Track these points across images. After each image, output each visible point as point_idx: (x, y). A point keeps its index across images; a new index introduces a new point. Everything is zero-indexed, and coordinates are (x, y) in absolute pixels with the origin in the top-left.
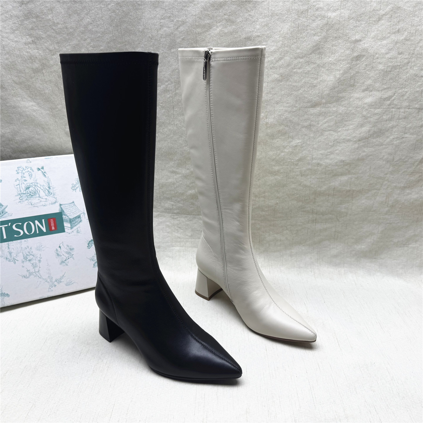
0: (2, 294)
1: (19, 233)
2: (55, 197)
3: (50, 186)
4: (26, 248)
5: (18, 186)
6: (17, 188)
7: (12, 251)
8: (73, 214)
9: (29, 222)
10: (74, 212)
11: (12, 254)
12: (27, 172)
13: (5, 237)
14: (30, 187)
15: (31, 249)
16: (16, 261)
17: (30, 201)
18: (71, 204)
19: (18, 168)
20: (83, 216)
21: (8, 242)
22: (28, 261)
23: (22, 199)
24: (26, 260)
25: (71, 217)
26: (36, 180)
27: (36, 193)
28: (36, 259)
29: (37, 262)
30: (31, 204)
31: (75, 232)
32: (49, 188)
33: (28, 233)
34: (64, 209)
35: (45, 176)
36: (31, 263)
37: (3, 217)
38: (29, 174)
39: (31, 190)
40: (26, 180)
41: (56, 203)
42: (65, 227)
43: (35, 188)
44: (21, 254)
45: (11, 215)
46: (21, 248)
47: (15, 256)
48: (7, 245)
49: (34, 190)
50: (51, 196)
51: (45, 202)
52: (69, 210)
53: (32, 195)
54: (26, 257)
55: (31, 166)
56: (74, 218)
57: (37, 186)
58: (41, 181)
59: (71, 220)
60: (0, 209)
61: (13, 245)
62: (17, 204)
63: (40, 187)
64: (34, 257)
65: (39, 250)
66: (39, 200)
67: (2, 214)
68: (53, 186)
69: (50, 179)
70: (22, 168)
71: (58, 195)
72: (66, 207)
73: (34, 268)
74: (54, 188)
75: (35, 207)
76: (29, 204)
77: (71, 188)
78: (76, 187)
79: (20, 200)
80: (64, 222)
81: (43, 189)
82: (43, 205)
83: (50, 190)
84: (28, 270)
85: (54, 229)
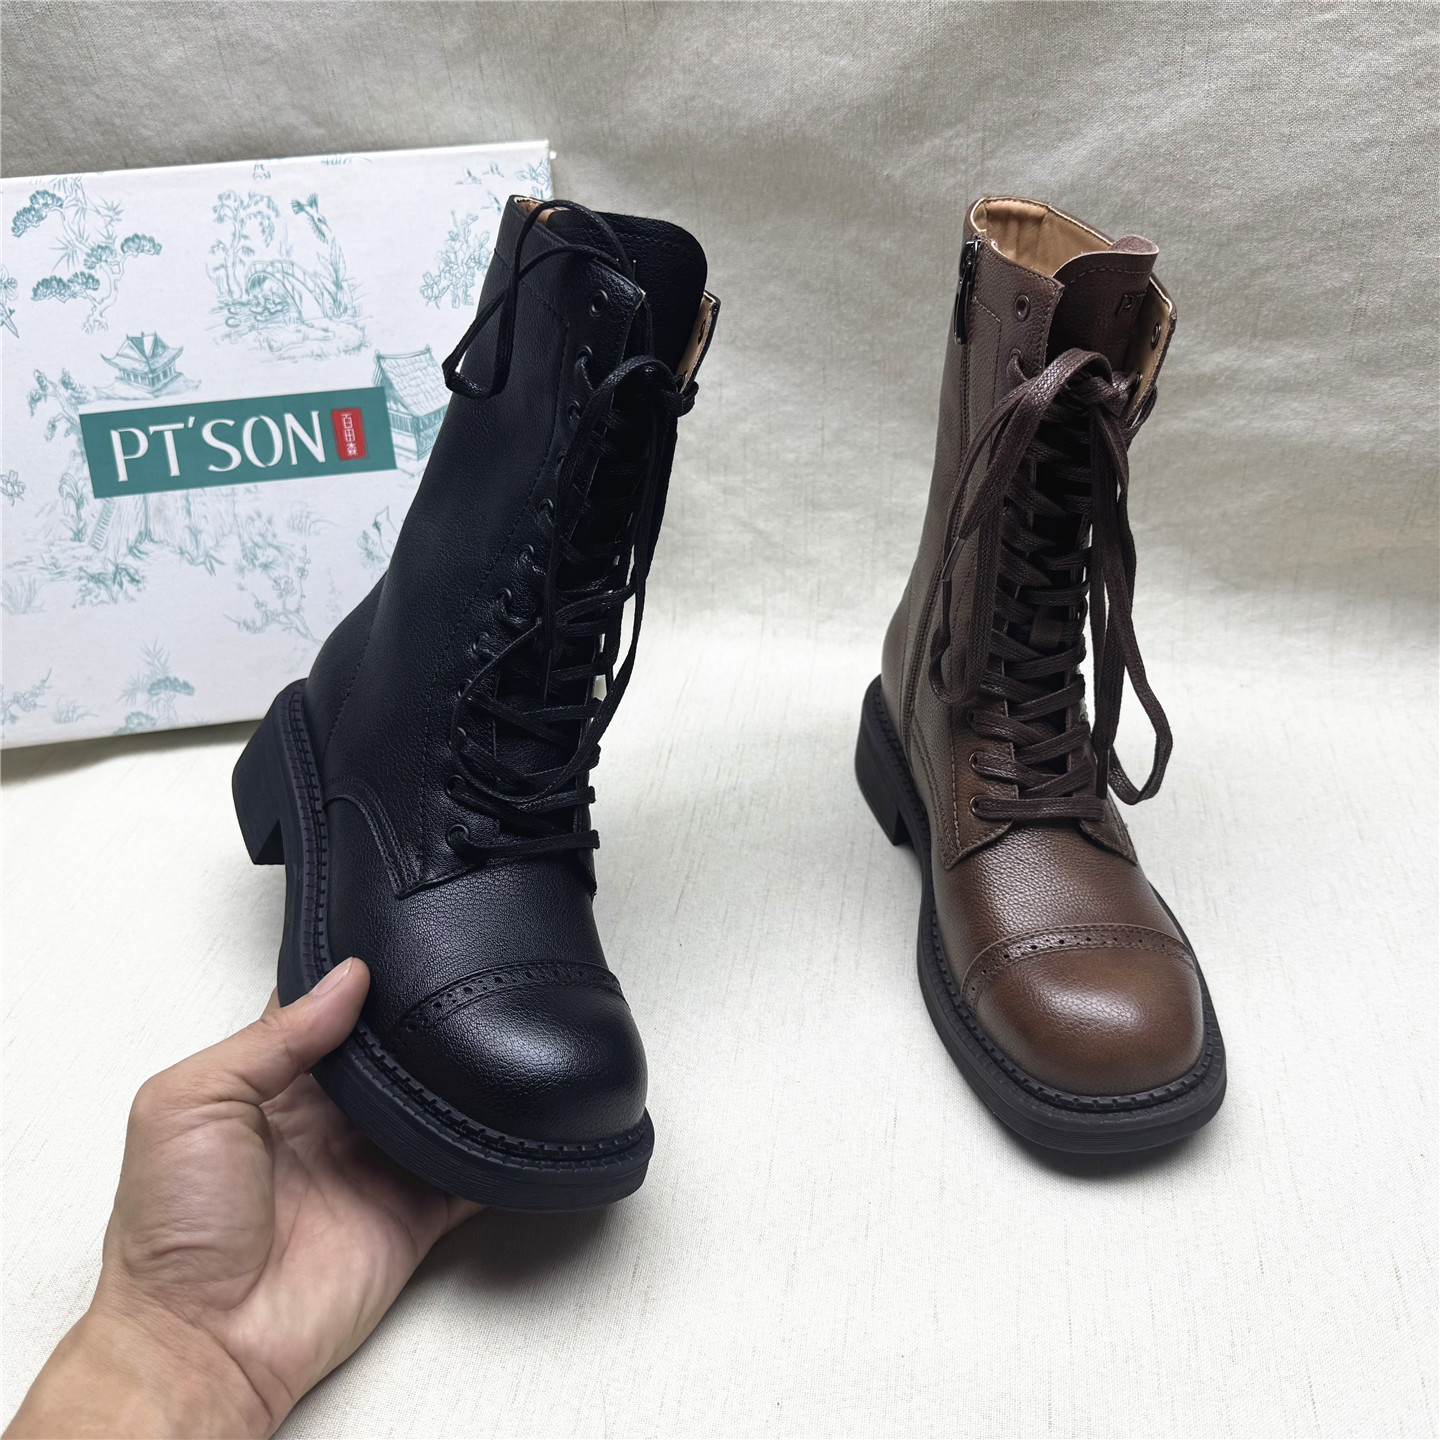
0: (168, 683)
1: (226, 458)
2: (360, 324)
3: (341, 278)
4: (253, 520)
5: (222, 272)
6: (218, 280)
7: (202, 525)
8: (424, 398)
9: (261, 420)
10: (429, 389)
11: (203, 537)
12: (255, 216)
13: (175, 471)
14: (265, 279)
15: (270, 522)
16: (214, 562)
17: (265, 333)
18: (417, 357)
19: (220, 198)
21: (184, 492)
22: (258, 571)
23: (237, 326)
24: (254, 565)
25: (420, 412)
26: (288, 252)
27: (286, 302)
28: (290, 563)
29: (293, 575)
30: (271, 347)
32: (338, 285)
33: (257, 462)
34: (391, 376)
35: (323, 235)
36: (270, 578)
37: (168, 394)
38: (261, 224)
39: (271, 290)
40: (253, 248)
41: (363, 349)
42: (396, 450)
43: (283, 284)
44: (234, 540)
45: (197, 387)
46: (235, 515)
47: (210, 543)
48: (183, 502)
49: (282, 292)
50: (345, 318)
51: (320, 340)
52: (413, 383)
53: (273, 311)
54: (251, 553)
55: (268, 194)
56: (430, 414)
57: (293, 276)
58: (308, 252)
59: (420, 422)
60: (156, 359)
61: (204, 504)
62: (218, 344)
63: (302, 280)
64: (282, 556)
65: (301, 530)
66: (299, 331)
67: (163, 381)
68: (353, 278)
69: (340, 250)
70: (235, 200)
71: (371, 317)
72: (402, 369)
73: (281, 596)
74: (353, 287)
75: (284, 359)
76: (261, 345)
77: (419, 291)
78: (441, 287)
79: (227, 329)
80: (393, 428)
81: (315, 291)
82: (315, 353)
83: (340, 296)
84: (261, 601)
85: (355, 451)
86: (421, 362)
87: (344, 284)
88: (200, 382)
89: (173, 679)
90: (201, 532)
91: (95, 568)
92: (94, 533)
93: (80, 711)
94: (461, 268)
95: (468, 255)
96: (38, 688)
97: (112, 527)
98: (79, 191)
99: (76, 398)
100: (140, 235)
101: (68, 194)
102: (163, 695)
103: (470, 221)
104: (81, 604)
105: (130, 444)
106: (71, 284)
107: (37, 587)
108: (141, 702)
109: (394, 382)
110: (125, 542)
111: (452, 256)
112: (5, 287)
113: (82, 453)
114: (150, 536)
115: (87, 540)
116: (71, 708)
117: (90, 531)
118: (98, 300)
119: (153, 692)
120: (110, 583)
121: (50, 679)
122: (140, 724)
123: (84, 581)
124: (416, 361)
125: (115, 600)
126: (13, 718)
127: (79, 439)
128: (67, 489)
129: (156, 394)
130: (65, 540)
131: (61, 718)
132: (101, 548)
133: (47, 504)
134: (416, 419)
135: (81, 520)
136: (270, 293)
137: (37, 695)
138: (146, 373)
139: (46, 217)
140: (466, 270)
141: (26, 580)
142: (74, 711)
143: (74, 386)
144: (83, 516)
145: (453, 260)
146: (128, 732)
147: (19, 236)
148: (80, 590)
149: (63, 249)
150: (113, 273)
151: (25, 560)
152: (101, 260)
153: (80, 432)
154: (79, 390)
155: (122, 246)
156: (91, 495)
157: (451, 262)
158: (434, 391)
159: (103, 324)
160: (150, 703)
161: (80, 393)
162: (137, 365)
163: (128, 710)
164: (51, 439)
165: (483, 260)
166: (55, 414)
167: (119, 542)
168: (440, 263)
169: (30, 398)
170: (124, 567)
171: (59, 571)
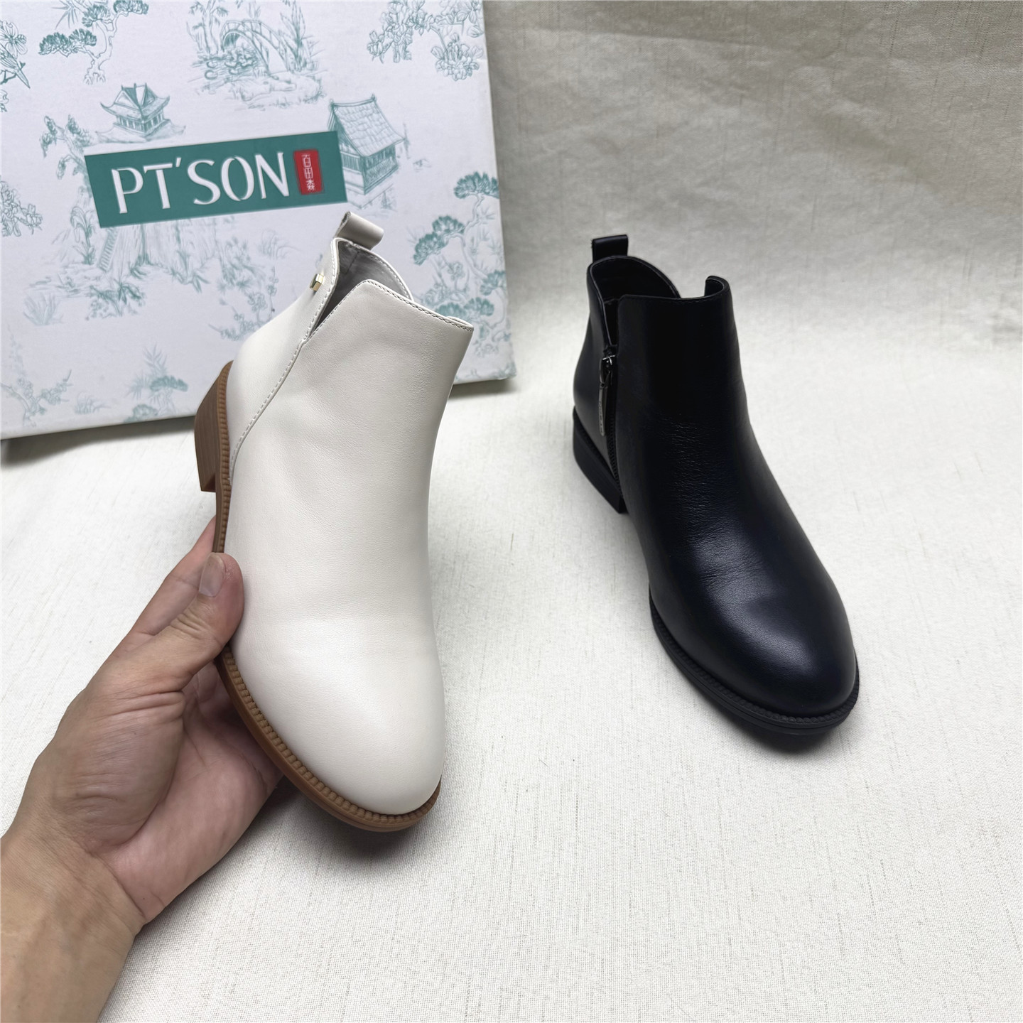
0: (166, 381)
1: (209, 193)
2: (317, 77)
3: (301, 35)
4: (231, 246)
5: (201, 28)
6: (197, 36)
7: (189, 249)
8: (370, 141)
9: (236, 160)
10: (374, 133)
11: (190, 260)
13: (166, 204)
14: (237, 36)
15: (245, 247)
16: (201, 282)
17: (238, 85)
18: (364, 106)
20: (401, 149)
21: (174, 222)
22: (236, 288)
23: (214, 78)
24: (232, 283)
25: (366, 152)
26: (256, 13)
27: (255, 57)
28: (262, 281)
29: (265, 292)
30: (243, 97)
31: (378, 203)
32: (299, 42)
33: (233, 197)
34: (343, 121)
36: (246, 294)
37: (159, 138)
39: (242, 47)
40: (226, 9)
41: (320, 98)
42: (347, 186)
43: (253, 42)
44: (216, 262)
45: (182, 131)
46: (216, 242)
47: (197, 265)
48: (174, 230)
49: (251, 48)
50: (305, 71)
51: (284, 91)
52: (361, 127)
53: (244, 65)
54: (230, 273)
56: (376, 154)
57: (261, 34)
58: (273, 14)
59: (367, 161)
60: (147, 108)
61: (191, 233)
62: (199, 94)
63: (269, 38)
64: (255, 276)
65: (270, 254)
66: (266, 83)
67: (154, 127)
68: (310, 37)
69: (300, 11)
71: (326, 70)
72: (352, 116)
73: (254, 309)
74: (312, 44)
75: (254, 107)
76: (235, 95)
77: (366, 47)
78: (384, 44)
79: (206, 81)
80: (345, 166)
81: (279, 47)
82: (280, 103)
83: (300, 52)
84: (239, 313)
85: (313, 187)
86: (367, 109)
87: (304, 42)
88: (185, 127)
89: (170, 378)
90: (189, 256)
91: (103, 286)
92: (102, 257)
93: (95, 404)
94: (401, 27)
95: (407, 16)
96: (61, 386)
97: (116, 251)
99: (81, 141)
102: (163, 390)
104: (93, 316)
105: (128, 181)
106: (72, 41)
107: (56, 303)
108: (145, 397)
109: (345, 127)
110: (127, 265)
111: (394, 16)
112: (16, 43)
113: (88, 188)
114: (147, 259)
115: (96, 263)
116: (89, 402)
117: (97, 255)
118: (96, 55)
119: (154, 388)
120: (116, 299)
121: (70, 378)
122: (145, 414)
123: (95, 298)
124: (364, 109)
125: (121, 313)
126: (42, 410)
127: (85, 177)
128: (77, 219)
129: (148, 137)
130: (77, 263)
131: (82, 409)
132: (107, 269)
133: (61, 233)
134: (363, 158)
135: (90, 246)
136: (241, 49)
137: (60, 391)
138: (139, 120)
140: (405, 29)
141: (47, 297)
142: (91, 404)
143: (79, 130)
144: (91, 243)
145: (395, 20)
146: (135, 420)
148: (92, 305)
149: (64, 8)
150: (108, 30)
151: (45, 280)
152: (97, 19)
153: (86, 170)
154: (84, 134)
155: (115, 6)
156: (97, 225)
157: (393, 23)
158: (378, 134)
159: (101, 76)
160: (152, 398)
161: (83, 137)
162: (131, 113)
163: (136, 402)
164: (61, 177)
165: (421, 20)
166: (64, 155)
167: (122, 264)
168: (384, 23)
169: (42, 141)
170: (127, 285)
171: (73, 289)
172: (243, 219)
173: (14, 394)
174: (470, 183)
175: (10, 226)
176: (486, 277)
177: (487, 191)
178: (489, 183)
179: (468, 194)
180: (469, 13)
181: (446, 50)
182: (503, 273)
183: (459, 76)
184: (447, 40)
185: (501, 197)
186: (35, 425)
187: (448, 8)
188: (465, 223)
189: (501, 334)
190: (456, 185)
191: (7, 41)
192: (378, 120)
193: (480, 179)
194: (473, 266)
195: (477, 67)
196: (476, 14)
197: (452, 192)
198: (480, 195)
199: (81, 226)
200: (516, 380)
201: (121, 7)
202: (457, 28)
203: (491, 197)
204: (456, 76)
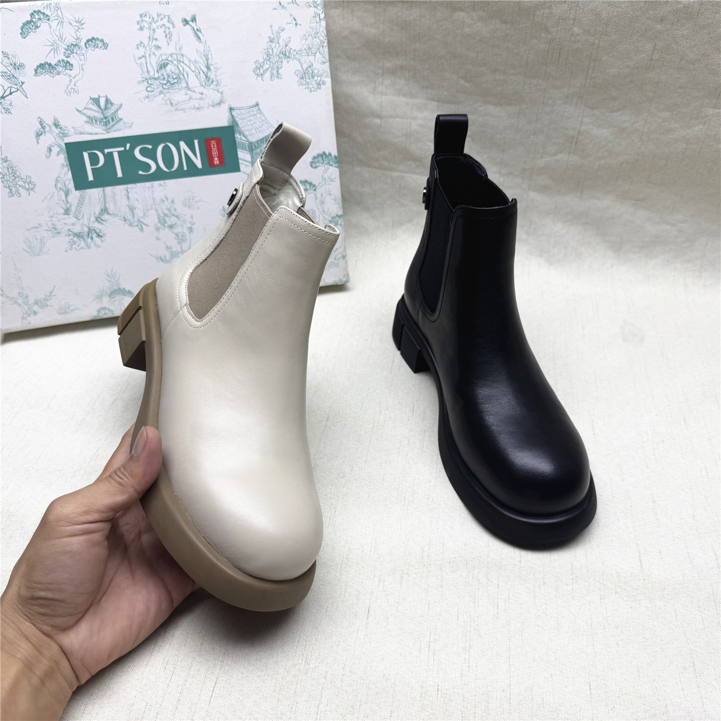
0: (120, 291)
1: (148, 167)
2: (220, 90)
3: (210, 63)
4: (163, 201)
5: (143, 59)
6: (141, 65)
7: (136, 204)
8: (255, 132)
9: (167, 145)
10: (258, 127)
11: (136, 211)
12: (161, 27)
13: (120, 174)
14: (167, 64)
15: (173, 202)
16: (143, 226)
17: (168, 95)
18: (251, 109)
19: (141, 16)
21: (125, 186)
22: (167, 229)
23: (152, 91)
24: (164, 226)
25: (253, 139)
26: (180, 49)
27: (180, 77)
28: (184, 224)
29: (186, 231)
30: (171, 104)
32: (208, 68)
33: (165, 169)
34: (237, 119)
35: (200, 39)
36: (173, 233)
37: (115, 131)
38: (165, 32)
39: (171, 71)
40: (160, 46)
41: (222, 104)
42: (240, 161)
43: (178, 67)
44: (153, 212)
46: (154, 199)
47: (141, 215)
48: (125, 192)
49: (177, 71)
50: (212, 86)
51: (199, 99)
52: (249, 123)
53: (172, 83)
54: (163, 219)
55: (168, 14)
56: (259, 140)
57: (183, 63)
58: (191, 50)
59: (253, 145)
60: (107, 111)
61: (136, 193)
62: (142, 102)
63: (189, 65)
64: (180, 221)
65: (189, 206)
66: (187, 94)
67: (112, 124)
68: (216, 64)
69: (209, 47)
70: (149, 18)
71: (227, 86)
72: (243, 116)
73: (179, 243)
74: (217, 69)
75: (179, 110)
76: (166, 102)
77: (252, 71)
78: (264, 69)
79: (147, 93)
80: (239, 148)
81: (195, 71)
82: (196, 107)
83: (209, 74)
84: (169, 246)
85: (218, 162)
86: (253, 111)
87: (212, 67)
88: (132, 124)
89: (122, 289)
90: (135, 208)
91: (77, 229)
92: (76, 210)
93: (72, 308)
94: (275, 58)
95: (279, 51)
96: (48, 296)
97: (86, 206)
98: (59, 11)
99: (62, 133)
100: (96, 38)
101: (52, 12)
102: (117, 298)
103: (280, 31)
104: (70, 249)
105: (94, 159)
106: (56, 67)
107: (45, 241)
108: (106, 302)
109: (239, 123)
110: (93, 216)
111: (271, 51)
112: (18, 68)
113: (67, 165)
114: (107, 211)
115: (72, 214)
116: (67, 306)
117: (73, 209)
118: (73, 76)
119: (112, 296)
120: (86, 237)
121: (55, 291)
122: (105, 314)
123: (72, 237)
124: (251, 111)
125: (89, 247)
126: (35, 313)
127: (65, 157)
128: (59, 185)
129: (107, 131)
130: (60, 214)
131: (63, 311)
132: (80, 218)
133: (49, 194)
134: (251, 143)
135: (68, 203)
136: (170, 73)
137: (48, 300)
138: (102, 119)
139: (40, 26)
140: (278, 59)
141: (38, 237)
142: (69, 308)
143: (61, 126)
144: (69, 200)
145: (271, 53)
146: (99, 318)
147: (25, 38)
148: (69, 242)
150: (81, 60)
151: (38, 226)
152: (73, 52)
153: (66, 153)
154: (64, 129)
155: (85, 44)
156: (73, 189)
157: (270, 55)
158: (260, 127)
159: (77, 90)
160: (110, 302)
161: (64, 130)
162: (96, 114)
163: (98, 306)
164: (49, 157)
165: (288, 53)
166: (51, 143)
167: (90, 215)
168: (264, 55)
169: (36, 133)
170: (93, 228)
171: (57, 231)
172: (172, 185)
173: (16, 302)
174: (320, 159)
175: (14, 190)
176: (331, 219)
177: (331, 164)
178: (332, 159)
179: (319, 166)
180: (319, 48)
181: (304, 73)
182: (341, 216)
183: (313, 89)
184: (305, 66)
185: (340, 168)
186: (30, 323)
187: (305, 45)
188: (317, 184)
189: (340, 255)
190: (311, 160)
191: (12, 67)
192: (260, 118)
193: (326, 156)
194: (322, 211)
195: (324, 83)
196: (323, 49)
197: (309, 165)
198: (326, 166)
199: (63, 190)
200: (349, 285)
201: (89, 45)
202: (311, 58)
203: (334, 168)
204: (311, 90)
